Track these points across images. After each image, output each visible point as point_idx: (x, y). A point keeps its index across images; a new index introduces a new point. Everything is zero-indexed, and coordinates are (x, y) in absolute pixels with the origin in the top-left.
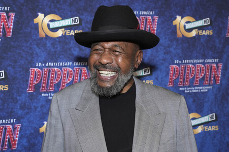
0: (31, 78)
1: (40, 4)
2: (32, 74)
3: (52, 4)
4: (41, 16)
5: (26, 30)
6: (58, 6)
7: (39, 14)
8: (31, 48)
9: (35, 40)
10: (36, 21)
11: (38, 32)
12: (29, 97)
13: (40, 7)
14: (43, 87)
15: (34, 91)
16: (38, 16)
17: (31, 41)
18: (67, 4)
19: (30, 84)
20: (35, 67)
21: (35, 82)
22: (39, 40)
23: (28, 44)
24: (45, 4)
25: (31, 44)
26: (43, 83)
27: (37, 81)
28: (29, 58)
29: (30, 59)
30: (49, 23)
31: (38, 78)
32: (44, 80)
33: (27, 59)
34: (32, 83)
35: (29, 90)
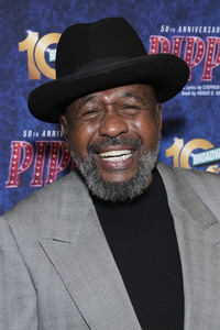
0: (14, 160)
1: (31, 12)
2: (15, 153)
3: (55, 13)
4: (32, 36)
5: (4, 66)
6: (66, 15)
7: (29, 32)
8: (12, 102)
9: (21, 85)
10: (23, 46)
11: (27, 69)
12: (10, 197)
13: (31, 18)
14: (36, 178)
15: (20, 186)
16: (26, 36)
17: (13, 88)
18: (84, 11)
19: (12, 171)
20: (22, 139)
21: (21, 168)
22: (29, 84)
23: (8, 93)
24: (40, 12)
25: (13, 93)
26: (37, 171)
27: (24, 166)
28: (8, 120)
29: (11, 123)
30: (48, 50)
31: (26, 160)
32: (38, 165)
33: (6, 123)
34: (16, 171)
35: (10, 184)
